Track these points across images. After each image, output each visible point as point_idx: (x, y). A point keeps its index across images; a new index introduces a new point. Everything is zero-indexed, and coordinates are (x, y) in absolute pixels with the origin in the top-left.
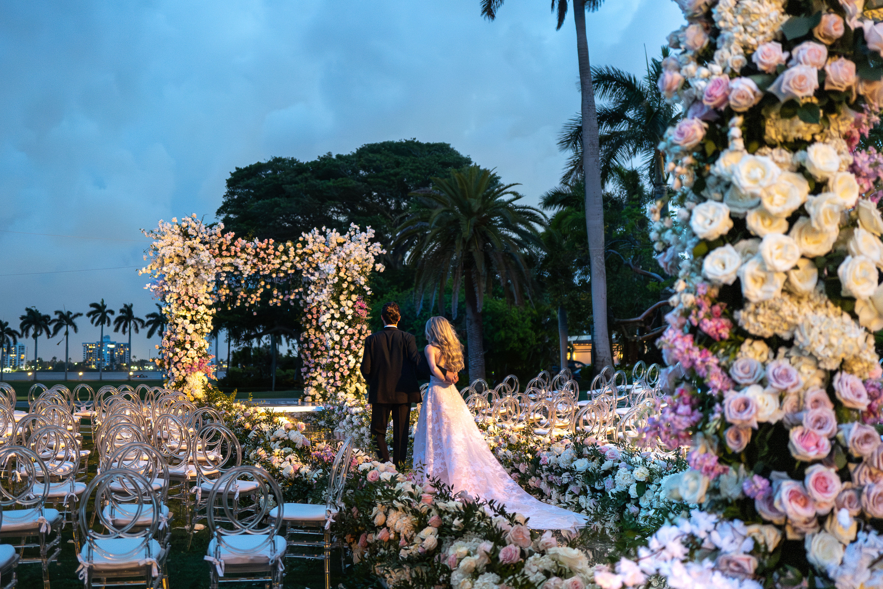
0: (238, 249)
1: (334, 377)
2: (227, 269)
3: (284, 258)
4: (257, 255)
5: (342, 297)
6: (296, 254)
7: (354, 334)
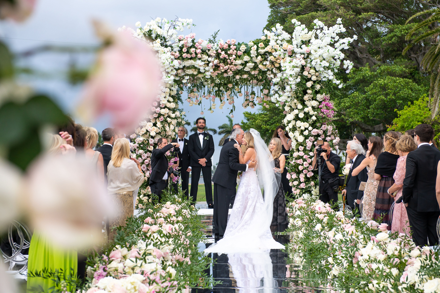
0: (199, 51)
1: (298, 179)
2: (190, 72)
3: (246, 58)
4: (218, 55)
5: (306, 97)
6: (258, 54)
7: (318, 135)
